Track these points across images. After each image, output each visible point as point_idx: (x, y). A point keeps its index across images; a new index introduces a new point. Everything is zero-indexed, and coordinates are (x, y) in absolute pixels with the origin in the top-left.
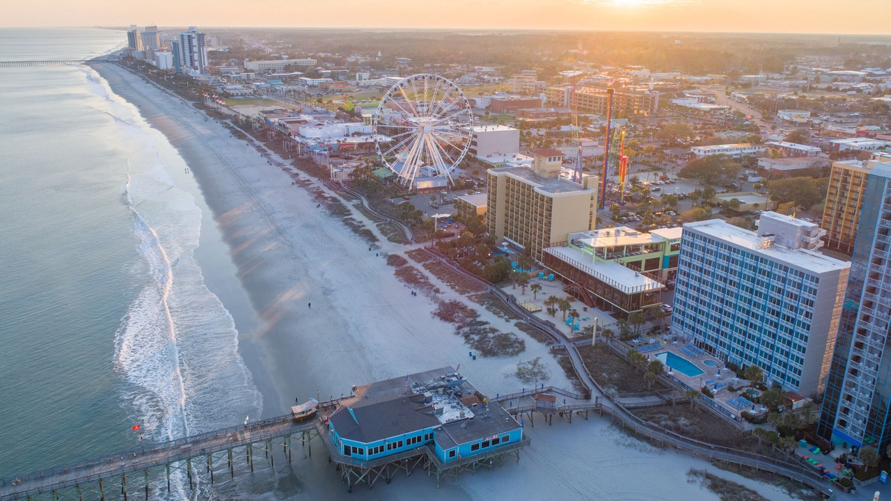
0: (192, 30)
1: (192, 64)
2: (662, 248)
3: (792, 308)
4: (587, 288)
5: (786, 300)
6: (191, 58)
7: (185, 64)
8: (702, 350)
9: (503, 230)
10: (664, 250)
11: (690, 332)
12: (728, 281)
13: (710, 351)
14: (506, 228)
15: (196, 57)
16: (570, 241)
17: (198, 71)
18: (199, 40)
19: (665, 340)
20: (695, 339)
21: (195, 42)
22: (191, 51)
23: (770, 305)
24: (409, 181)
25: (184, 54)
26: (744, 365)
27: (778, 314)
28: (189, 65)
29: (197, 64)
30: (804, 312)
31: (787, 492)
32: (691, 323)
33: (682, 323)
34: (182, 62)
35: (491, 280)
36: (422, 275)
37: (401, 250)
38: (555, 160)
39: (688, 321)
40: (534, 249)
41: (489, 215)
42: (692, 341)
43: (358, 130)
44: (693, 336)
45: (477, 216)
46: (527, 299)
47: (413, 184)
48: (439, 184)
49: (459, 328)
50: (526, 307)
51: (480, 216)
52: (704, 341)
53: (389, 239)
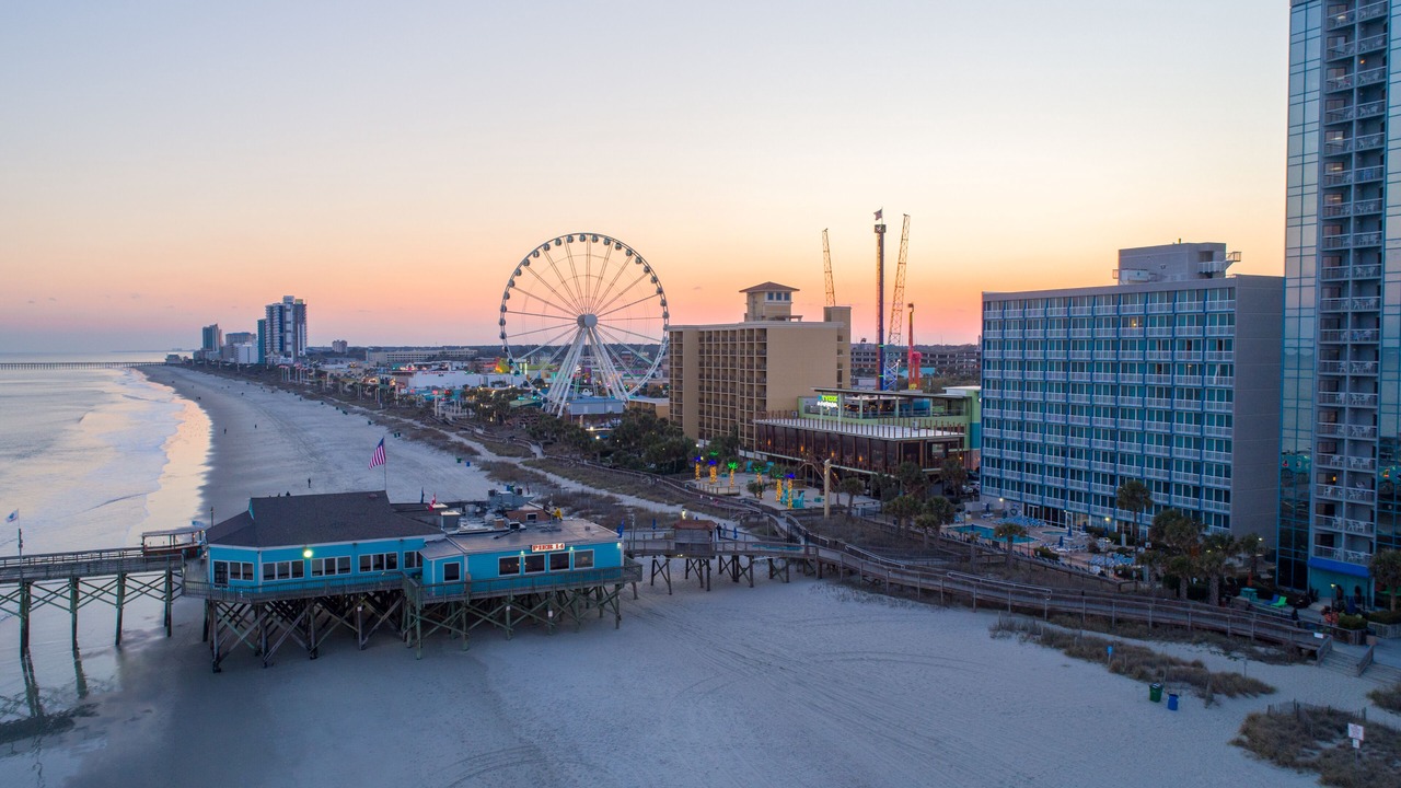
0: (287, 299)
1: (282, 348)
3: (1193, 369)
5: (1181, 356)
6: (282, 339)
7: (272, 349)
8: (1041, 521)
9: (697, 429)
11: (1014, 494)
13: (1055, 518)
14: (701, 424)
15: (289, 338)
16: (802, 410)
17: (291, 360)
18: (295, 314)
19: (969, 513)
20: (1026, 504)
21: (289, 316)
22: (282, 329)
23: (1153, 379)
24: (559, 406)
25: (272, 334)
26: (1120, 521)
27: (1169, 392)
28: (277, 351)
29: (289, 348)
31: (1221, 651)
32: (1015, 476)
33: (999, 483)
34: (268, 347)
35: (658, 472)
36: (538, 476)
37: (516, 461)
38: (779, 298)
39: (1011, 475)
40: (742, 434)
41: (671, 404)
42: (1021, 512)
43: (502, 379)
44: (1021, 502)
45: (658, 419)
46: (715, 483)
47: (564, 408)
48: (610, 409)
49: (576, 510)
50: (710, 490)
51: (664, 420)
52: (1040, 503)
53: (498, 454)
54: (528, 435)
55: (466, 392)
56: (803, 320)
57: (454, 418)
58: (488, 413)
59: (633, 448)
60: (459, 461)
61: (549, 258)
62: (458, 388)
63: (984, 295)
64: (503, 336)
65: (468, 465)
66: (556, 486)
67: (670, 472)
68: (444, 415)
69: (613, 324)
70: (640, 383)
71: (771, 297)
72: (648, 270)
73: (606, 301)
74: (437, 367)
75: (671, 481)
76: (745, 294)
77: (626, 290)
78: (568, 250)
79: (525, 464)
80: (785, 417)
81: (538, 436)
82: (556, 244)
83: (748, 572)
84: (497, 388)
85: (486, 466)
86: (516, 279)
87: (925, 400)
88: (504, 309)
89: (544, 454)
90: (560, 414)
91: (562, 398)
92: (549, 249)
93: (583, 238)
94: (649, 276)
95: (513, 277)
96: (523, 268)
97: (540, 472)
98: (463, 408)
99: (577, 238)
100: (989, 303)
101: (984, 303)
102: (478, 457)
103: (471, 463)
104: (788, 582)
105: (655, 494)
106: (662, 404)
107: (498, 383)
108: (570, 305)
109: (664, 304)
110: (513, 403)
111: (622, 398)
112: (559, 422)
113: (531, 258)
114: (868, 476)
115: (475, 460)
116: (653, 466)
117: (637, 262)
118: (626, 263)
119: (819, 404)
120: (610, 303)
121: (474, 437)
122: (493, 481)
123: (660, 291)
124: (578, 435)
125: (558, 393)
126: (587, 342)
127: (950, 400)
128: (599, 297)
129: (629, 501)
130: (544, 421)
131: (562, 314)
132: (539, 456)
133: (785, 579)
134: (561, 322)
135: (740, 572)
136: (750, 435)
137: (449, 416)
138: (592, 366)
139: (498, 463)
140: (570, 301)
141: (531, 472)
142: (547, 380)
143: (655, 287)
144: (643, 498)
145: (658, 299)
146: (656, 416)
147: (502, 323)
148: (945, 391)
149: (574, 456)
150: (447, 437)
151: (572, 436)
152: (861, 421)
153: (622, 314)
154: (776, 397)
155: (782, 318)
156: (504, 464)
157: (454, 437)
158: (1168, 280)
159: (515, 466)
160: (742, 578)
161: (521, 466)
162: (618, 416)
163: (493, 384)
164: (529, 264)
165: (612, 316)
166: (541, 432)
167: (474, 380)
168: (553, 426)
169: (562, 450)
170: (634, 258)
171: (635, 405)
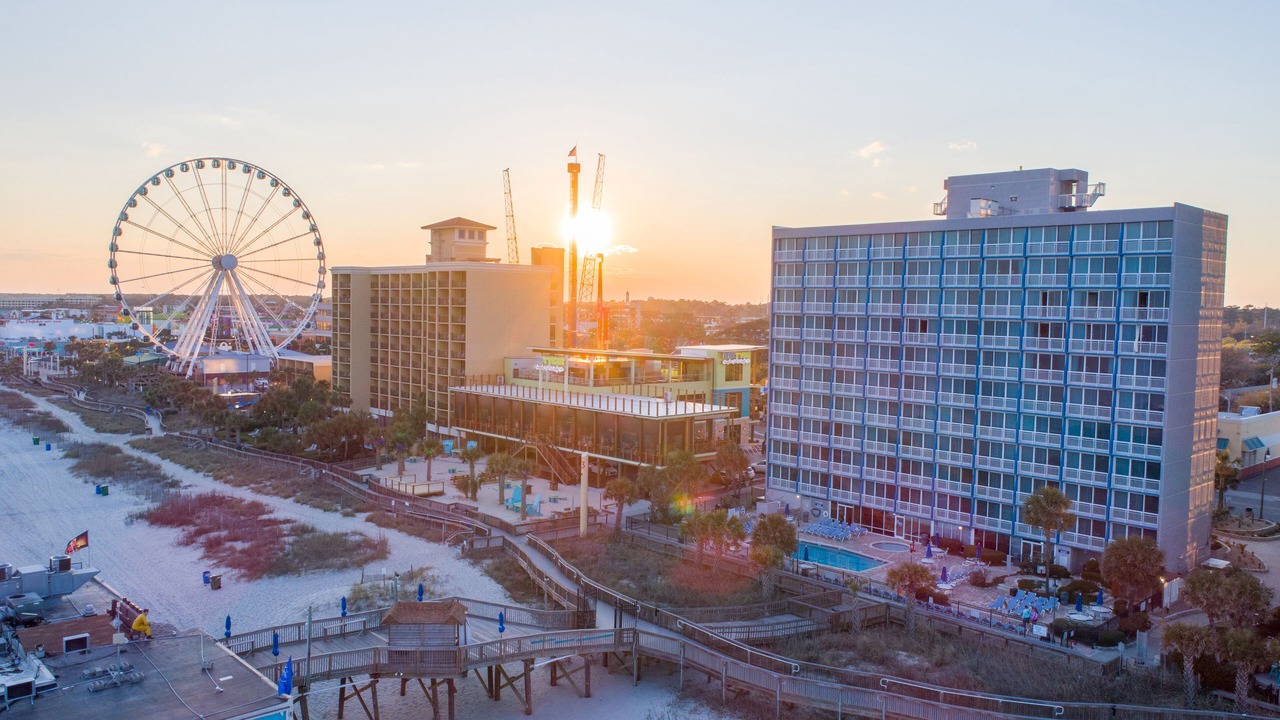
2: (708, 375)
3: (1098, 331)
4: (557, 444)
5: (1080, 313)
8: (857, 527)
9: (368, 395)
10: (712, 377)
11: (818, 491)
12: (905, 325)
13: (878, 522)
14: (374, 389)
16: (510, 373)
20: (834, 503)
23: (1034, 345)
24: (188, 364)
26: (978, 532)
27: (1059, 362)
30: (1138, 332)
32: (818, 466)
33: (794, 474)
35: (322, 459)
36: (148, 466)
37: (119, 441)
38: (472, 236)
39: (809, 464)
40: (432, 404)
41: (335, 365)
42: (827, 513)
43: (122, 330)
44: (827, 500)
45: (316, 382)
46: (409, 478)
47: (195, 366)
48: (253, 367)
49: (199, 533)
50: (402, 489)
51: (323, 383)
52: (856, 502)
53: (98, 430)
54: (144, 402)
55: (73, 345)
56: (501, 262)
57: (49, 378)
58: (97, 372)
59: (286, 420)
60: (36, 442)
61: (173, 187)
62: (63, 340)
63: (776, 230)
64: (114, 281)
65: (48, 448)
66: (175, 484)
67: (337, 459)
68: (37, 373)
69: (258, 266)
70: (290, 335)
71: (462, 235)
72: (298, 203)
73: (247, 239)
74: (39, 315)
75: (342, 473)
76: (429, 231)
77: (272, 227)
78: (198, 178)
79: (134, 445)
80: (488, 383)
81: (158, 403)
82: (182, 170)
83: (520, 684)
84: (115, 340)
85: (75, 451)
86: (130, 211)
87: (656, 362)
88: (114, 248)
89: (163, 429)
90: (190, 372)
91: (192, 354)
92: (172, 175)
93: (216, 163)
94: (300, 211)
95: (125, 208)
96: (138, 198)
97: (153, 459)
98: (62, 365)
99: (208, 163)
100: (780, 240)
101: (775, 241)
102: (66, 435)
103: (54, 445)
104: (588, 695)
105: (321, 495)
106: (322, 365)
107: (116, 334)
108: (202, 243)
109: (318, 243)
110: (131, 360)
111: (268, 354)
112: (185, 387)
113: (149, 186)
114: (635, 469)
115: (61, 440)
116: (314, 447)
117: (285, 194)
118: (272, 195)
119: (537, 367)
120: (253, 241)
121: (71, 405)
122: (79, 476)
123: (314, 229)
124: (210, 404)
125: (189, 347)
126: (225, 290)
127: (686, 362)
128: (239, 235)
129: (285, 509)
130: (165, 385)
131: (192, 254)
132: (157, 432)
133: (581, 685)
134: (192, 264)
135: (503, 681)
136: (442, 406)
137: (44, 375)
138: (231, 316)
139: (93, 445)
140: (203, 239)
141: (139, 460)
142: (174, 332)
143: (307, 224)
144: (304, 503)
145: (312, 237)
146: (314, 378)
147: (113, 264)
148: (679, 352)
149: (204, 431)
150: (30, 404)
151: (202, 406)
152: (591, 389)
153: (269, 254)
154: (477, 359)
155: (477, 260)
156: (101, 446)
157: (42, 405)
158: (1022, 213)
159: (117, 450)
160: (506, 692)
161: (128, 451)
162: (264, 375)
163: (110, 336)
164: (146, 193)
165: (257, 257)
166: (161, 398)
167: (84, 331)
168: (177, 390)
169: (188, 423)
170: (281, 189)
171: (287, 365)
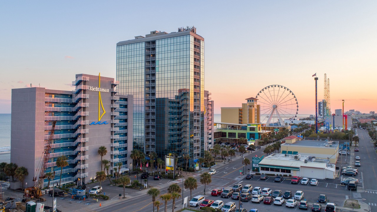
72: (295, 97)
99: (277, 86)
